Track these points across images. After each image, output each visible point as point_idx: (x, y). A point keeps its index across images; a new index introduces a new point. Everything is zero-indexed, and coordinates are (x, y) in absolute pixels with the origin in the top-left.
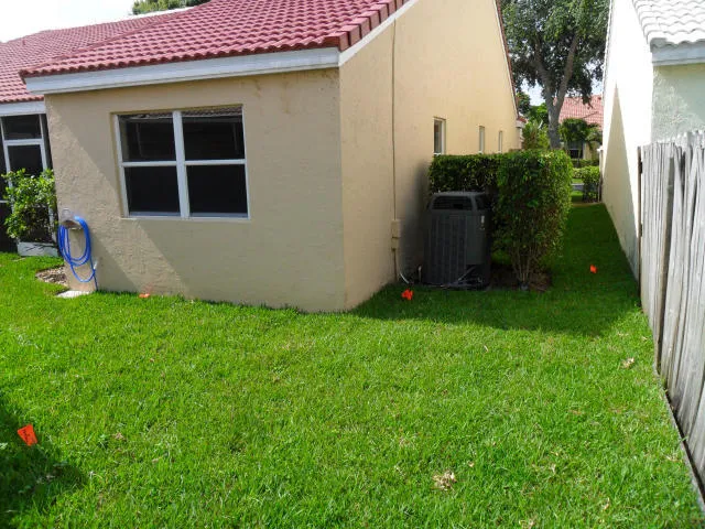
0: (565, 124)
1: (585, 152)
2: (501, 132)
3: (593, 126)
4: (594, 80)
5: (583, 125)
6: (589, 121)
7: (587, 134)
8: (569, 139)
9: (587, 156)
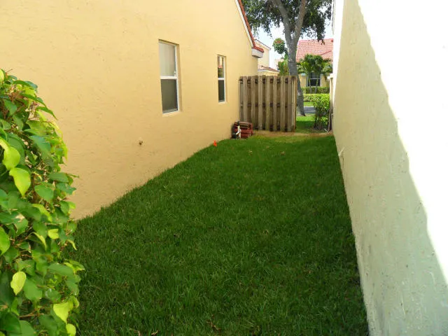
0: (306, 59)
1: (321, 82)
2: (221, 58)
3: (327, 61)
4: (327, 21)
5: (320, 60)
6: (324, 57)
7: (323, 67)
8: (309, 70)
9: (323, 85)
